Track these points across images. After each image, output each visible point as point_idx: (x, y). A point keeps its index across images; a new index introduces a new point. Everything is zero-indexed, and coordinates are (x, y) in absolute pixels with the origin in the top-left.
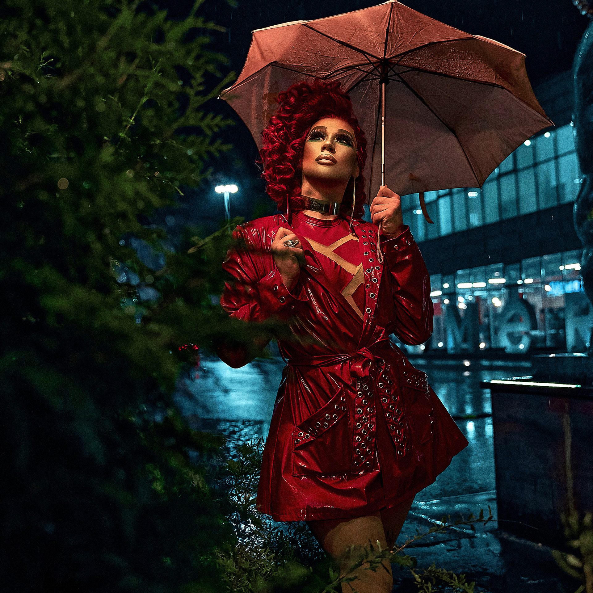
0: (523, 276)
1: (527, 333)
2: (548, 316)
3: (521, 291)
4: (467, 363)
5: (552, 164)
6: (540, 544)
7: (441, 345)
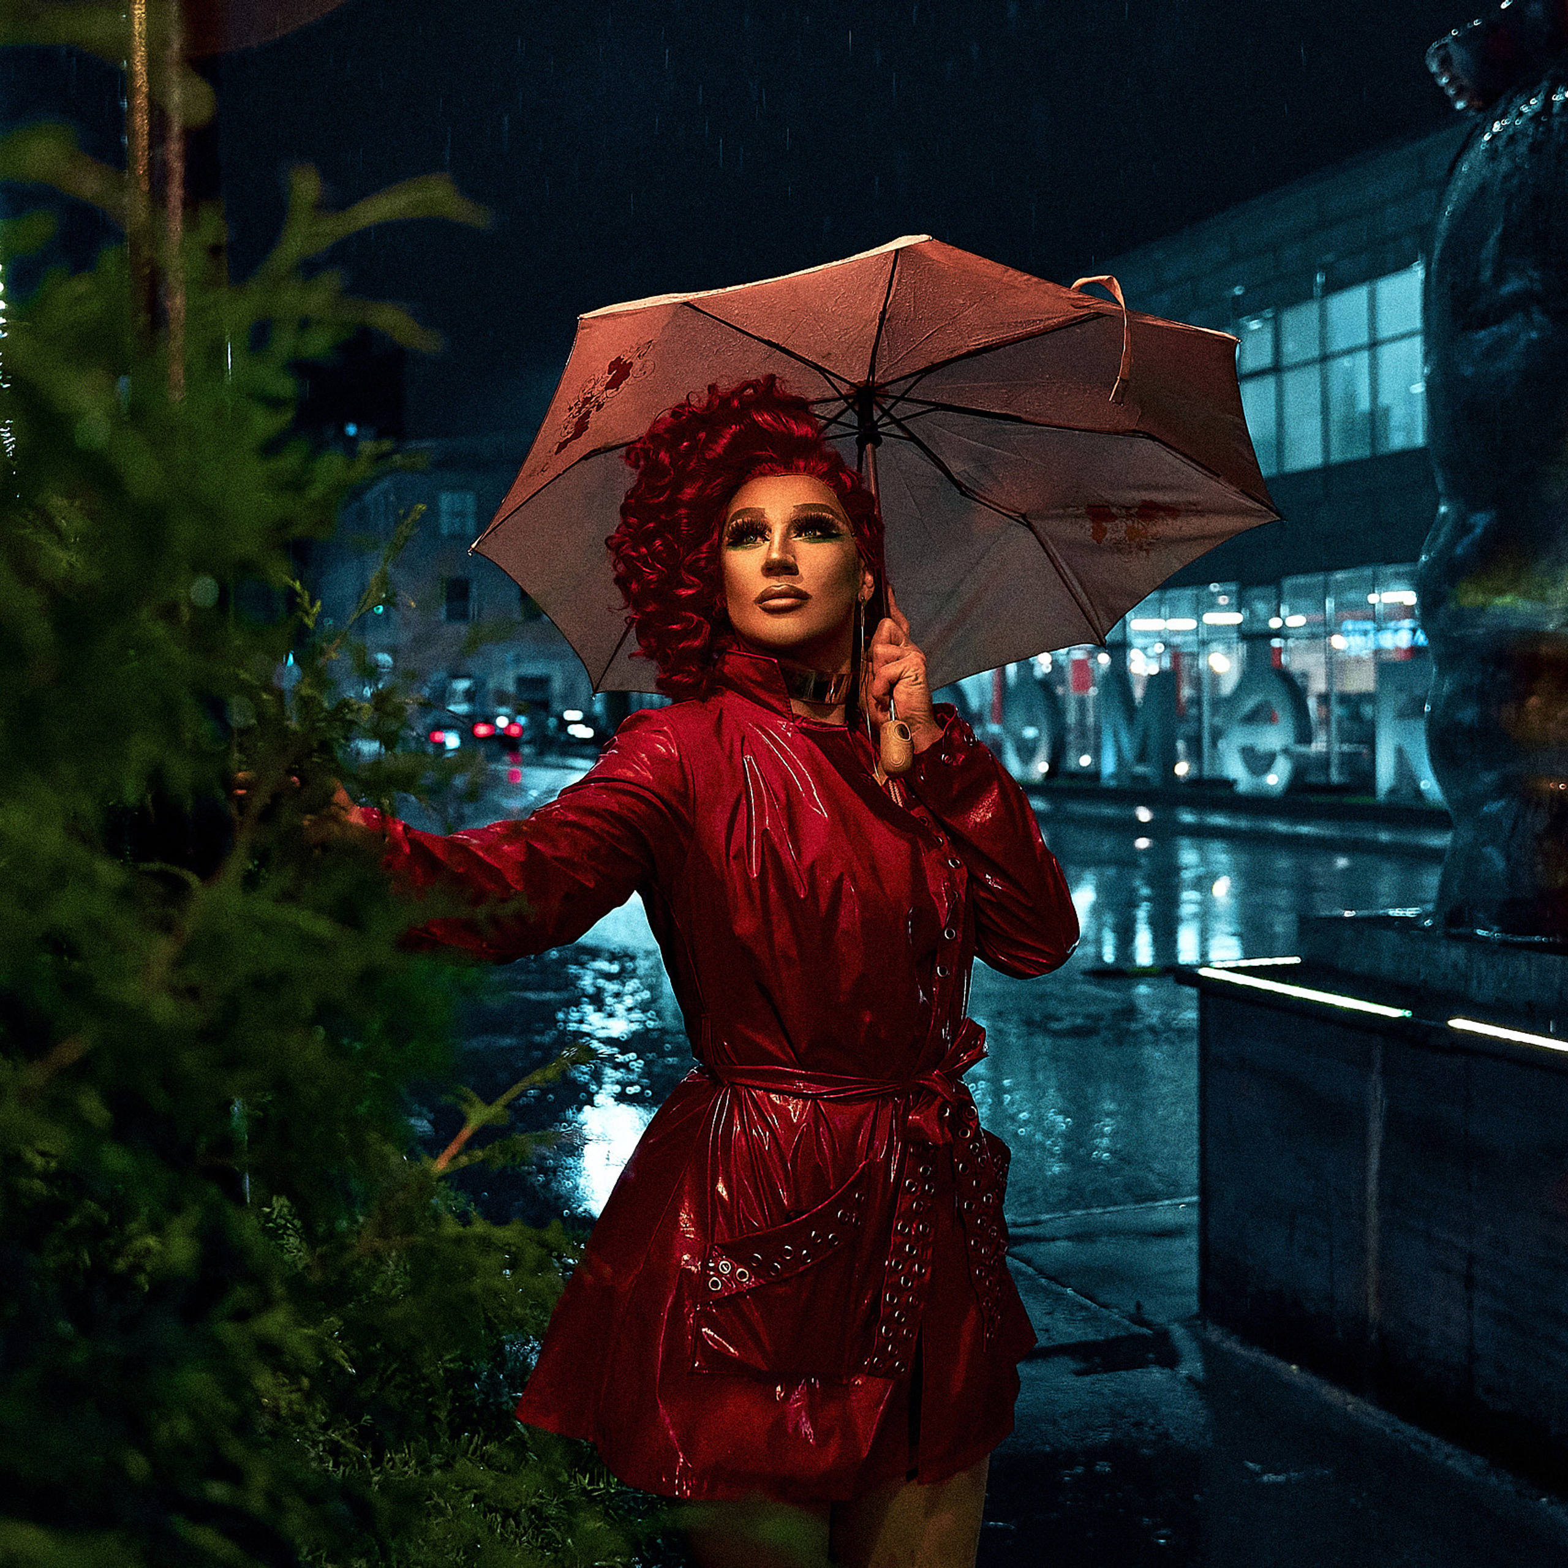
0: (1284, 610)
1: (1286, 751)
2: (1337, 711)
3: (1276, 643)
4: (1144, 815)
5: (1364, 357)
6: (1294, 1367)
7: (1085, 761)
